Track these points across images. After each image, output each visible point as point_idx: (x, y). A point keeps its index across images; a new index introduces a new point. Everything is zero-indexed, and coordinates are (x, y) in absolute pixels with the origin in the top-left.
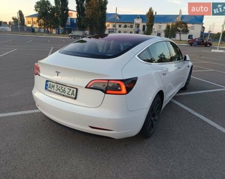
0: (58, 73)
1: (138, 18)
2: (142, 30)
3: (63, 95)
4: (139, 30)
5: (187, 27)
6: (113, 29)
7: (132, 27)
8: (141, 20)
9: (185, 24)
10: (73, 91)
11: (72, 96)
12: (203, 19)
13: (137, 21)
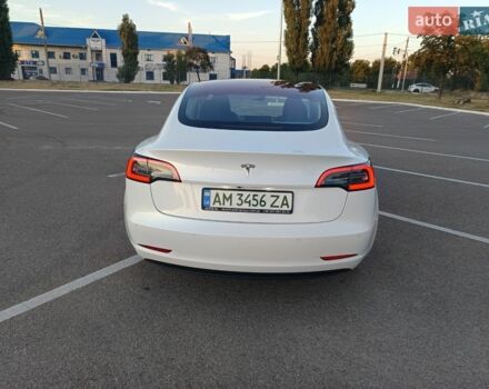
0: (248, 168)
1: (95, 36)
2: (109, 64)
3: (262, 211)
4: (103, 65)
5: (207, 58)
6: (35, 63)
7: (82, 57)
8: (104, 41)
9: (204, 52)
10: (285, 198)
11: (285, 208)
12: (229, 44)
13: (93, 44)
